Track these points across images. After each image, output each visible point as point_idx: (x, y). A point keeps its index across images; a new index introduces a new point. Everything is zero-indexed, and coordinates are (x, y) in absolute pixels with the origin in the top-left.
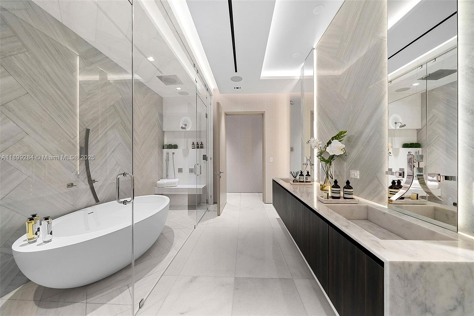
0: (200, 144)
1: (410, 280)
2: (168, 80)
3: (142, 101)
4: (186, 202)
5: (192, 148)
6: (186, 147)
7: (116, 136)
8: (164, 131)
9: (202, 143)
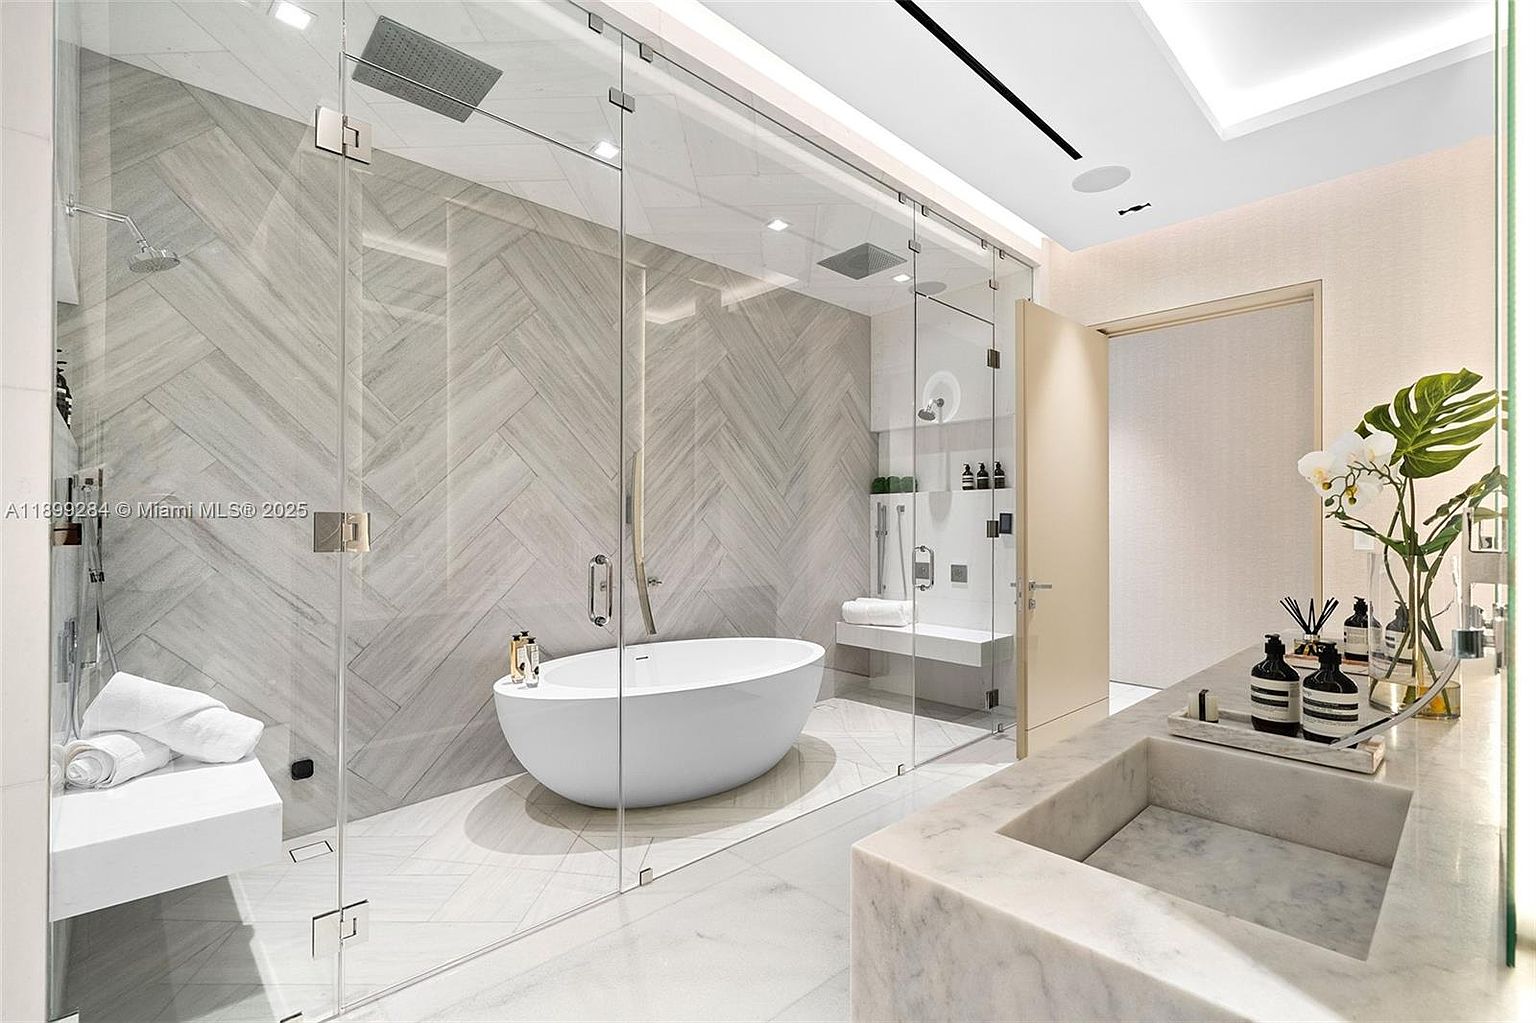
0: (991, 469)
1: (905, 933)
2: (859, 262)
3: (792, 348)
4: (907, 684)
5: (964, 488)
6: (944, 483)
7: (710, 462)
8: (876, 430)
9: (998, 465)
